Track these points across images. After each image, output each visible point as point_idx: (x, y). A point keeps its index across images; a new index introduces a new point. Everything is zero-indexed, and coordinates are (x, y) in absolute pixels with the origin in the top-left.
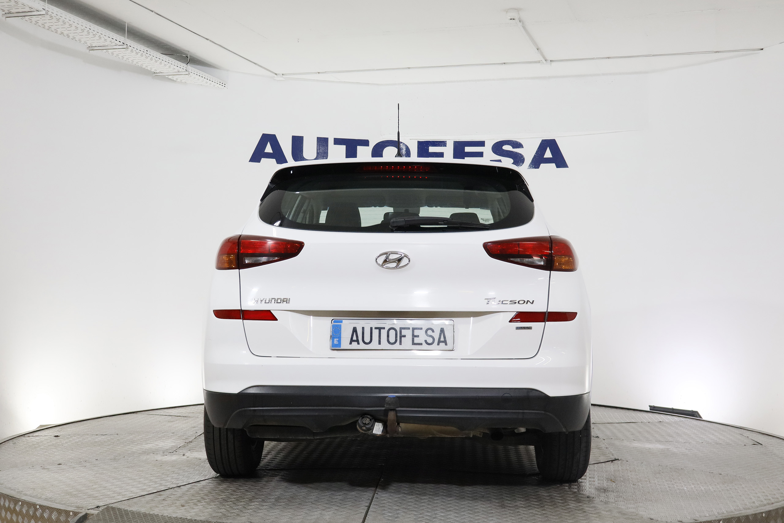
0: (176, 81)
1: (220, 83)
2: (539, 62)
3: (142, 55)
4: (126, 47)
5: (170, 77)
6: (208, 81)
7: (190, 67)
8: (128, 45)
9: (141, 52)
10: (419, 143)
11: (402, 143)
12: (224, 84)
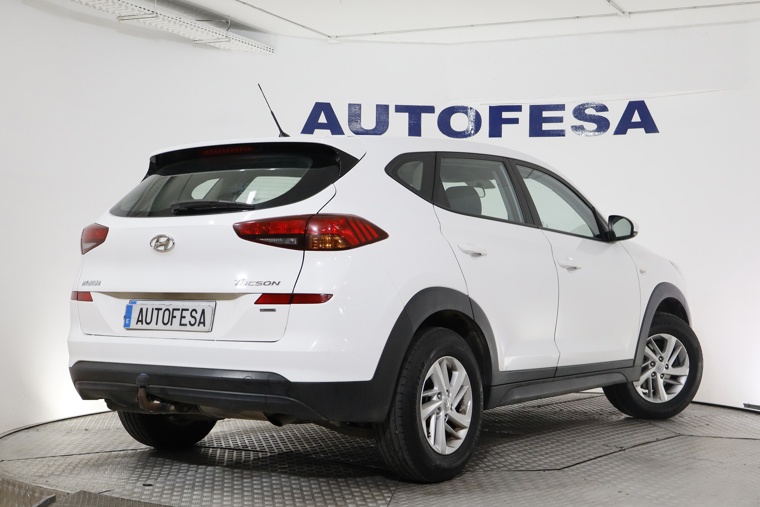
0: (219, 48)
1: (267, 49)
2: (616, 14)
3: (175, 23)
4: (156, 16)
5: (212, 44)
6: (253, 47)
7: (232, 34)
8: (159, 14)
9: (174, 20)
10: (491, 108)
11: (471, 108)
12: (272, 49)
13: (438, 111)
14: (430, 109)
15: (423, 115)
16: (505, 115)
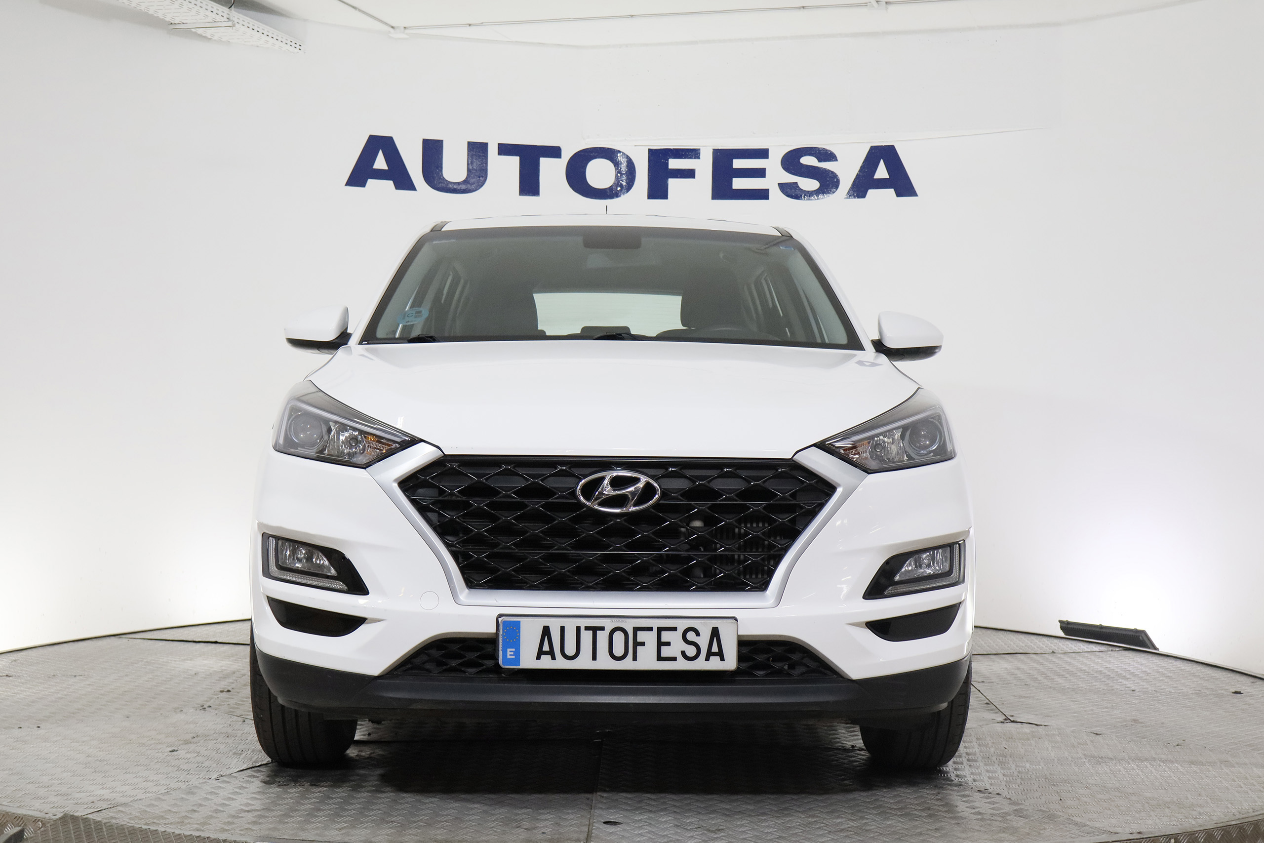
2: (867, 5)
5: (200, 31)
6: (269, 39)
7: (235, 14)
10: (651, 152)
11: (619, 152)
12: (298, 44)
13: (567, 155)
14: (554, 152)
15: (543, 161)
16: (674, 164)
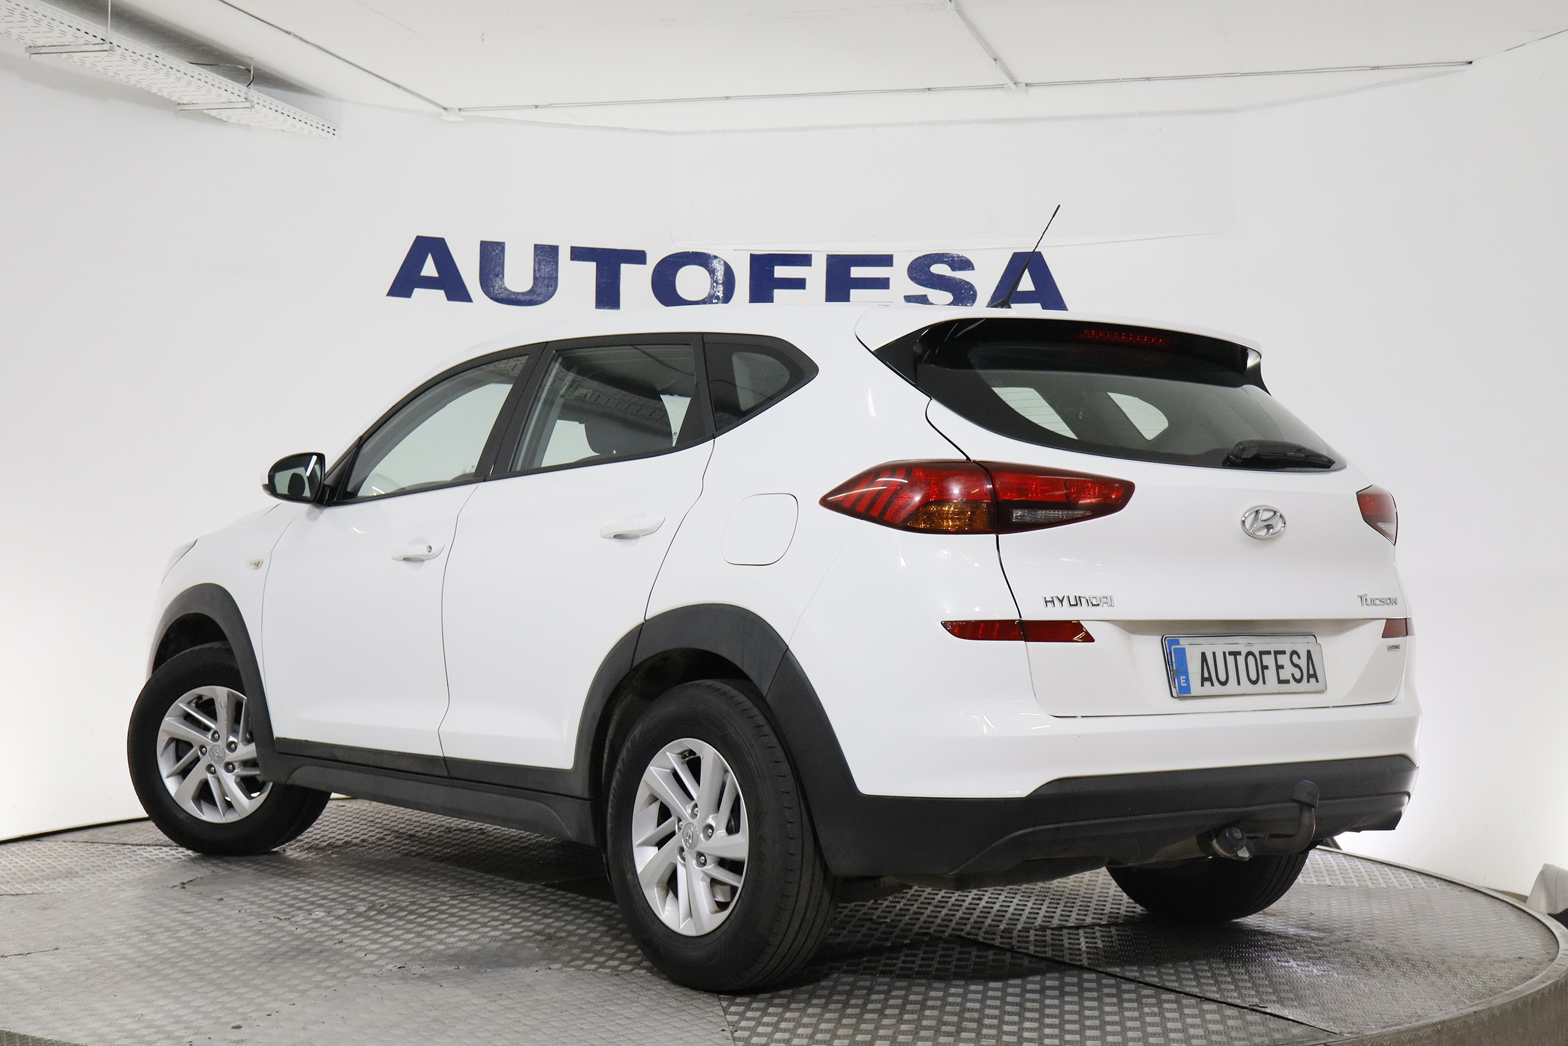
0: (227, 122)
1: (323, 128)
2: (1001, 87)
3: (146, 65)
4: (108, 49)
5: (213, 113)
6: (296, 122)
7: (255, 93)
8: (115, 44)
9: (145, 59)
10: (754, 258)
11: (716, 257)
12: (332, 128)
13: (653, 261)
14: (638, 257)
15: (624, 268)
16: (781, 272)
